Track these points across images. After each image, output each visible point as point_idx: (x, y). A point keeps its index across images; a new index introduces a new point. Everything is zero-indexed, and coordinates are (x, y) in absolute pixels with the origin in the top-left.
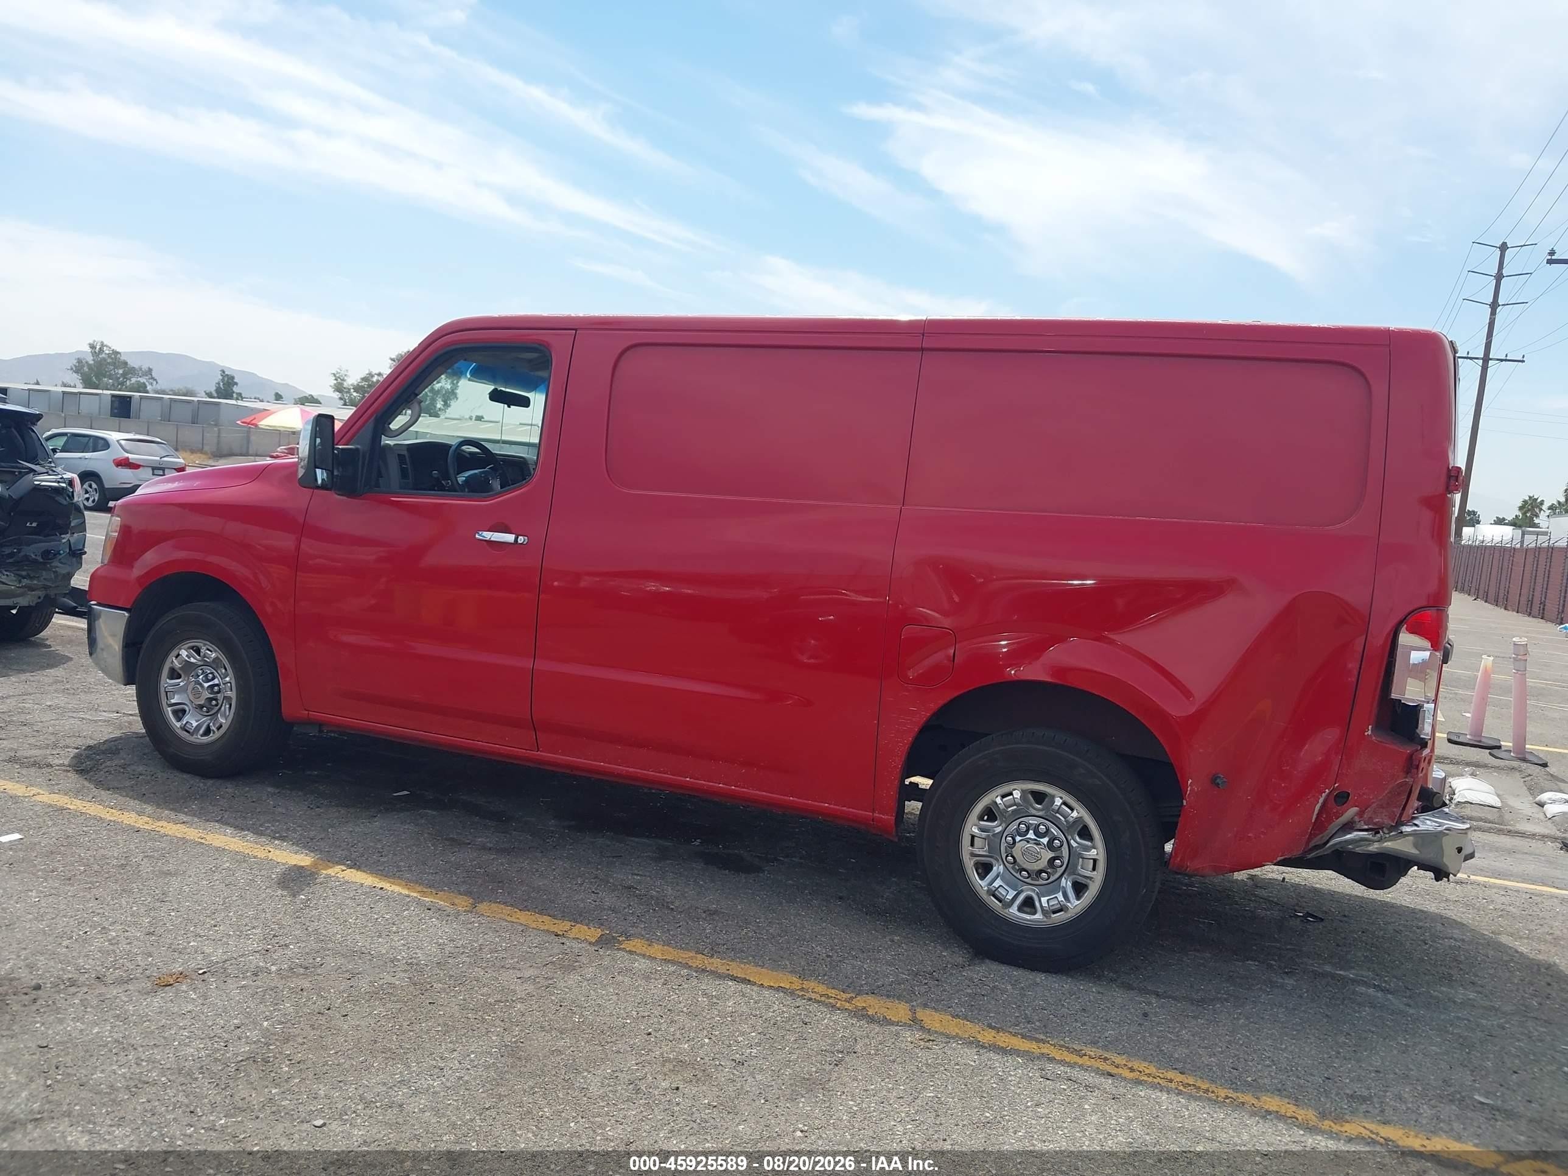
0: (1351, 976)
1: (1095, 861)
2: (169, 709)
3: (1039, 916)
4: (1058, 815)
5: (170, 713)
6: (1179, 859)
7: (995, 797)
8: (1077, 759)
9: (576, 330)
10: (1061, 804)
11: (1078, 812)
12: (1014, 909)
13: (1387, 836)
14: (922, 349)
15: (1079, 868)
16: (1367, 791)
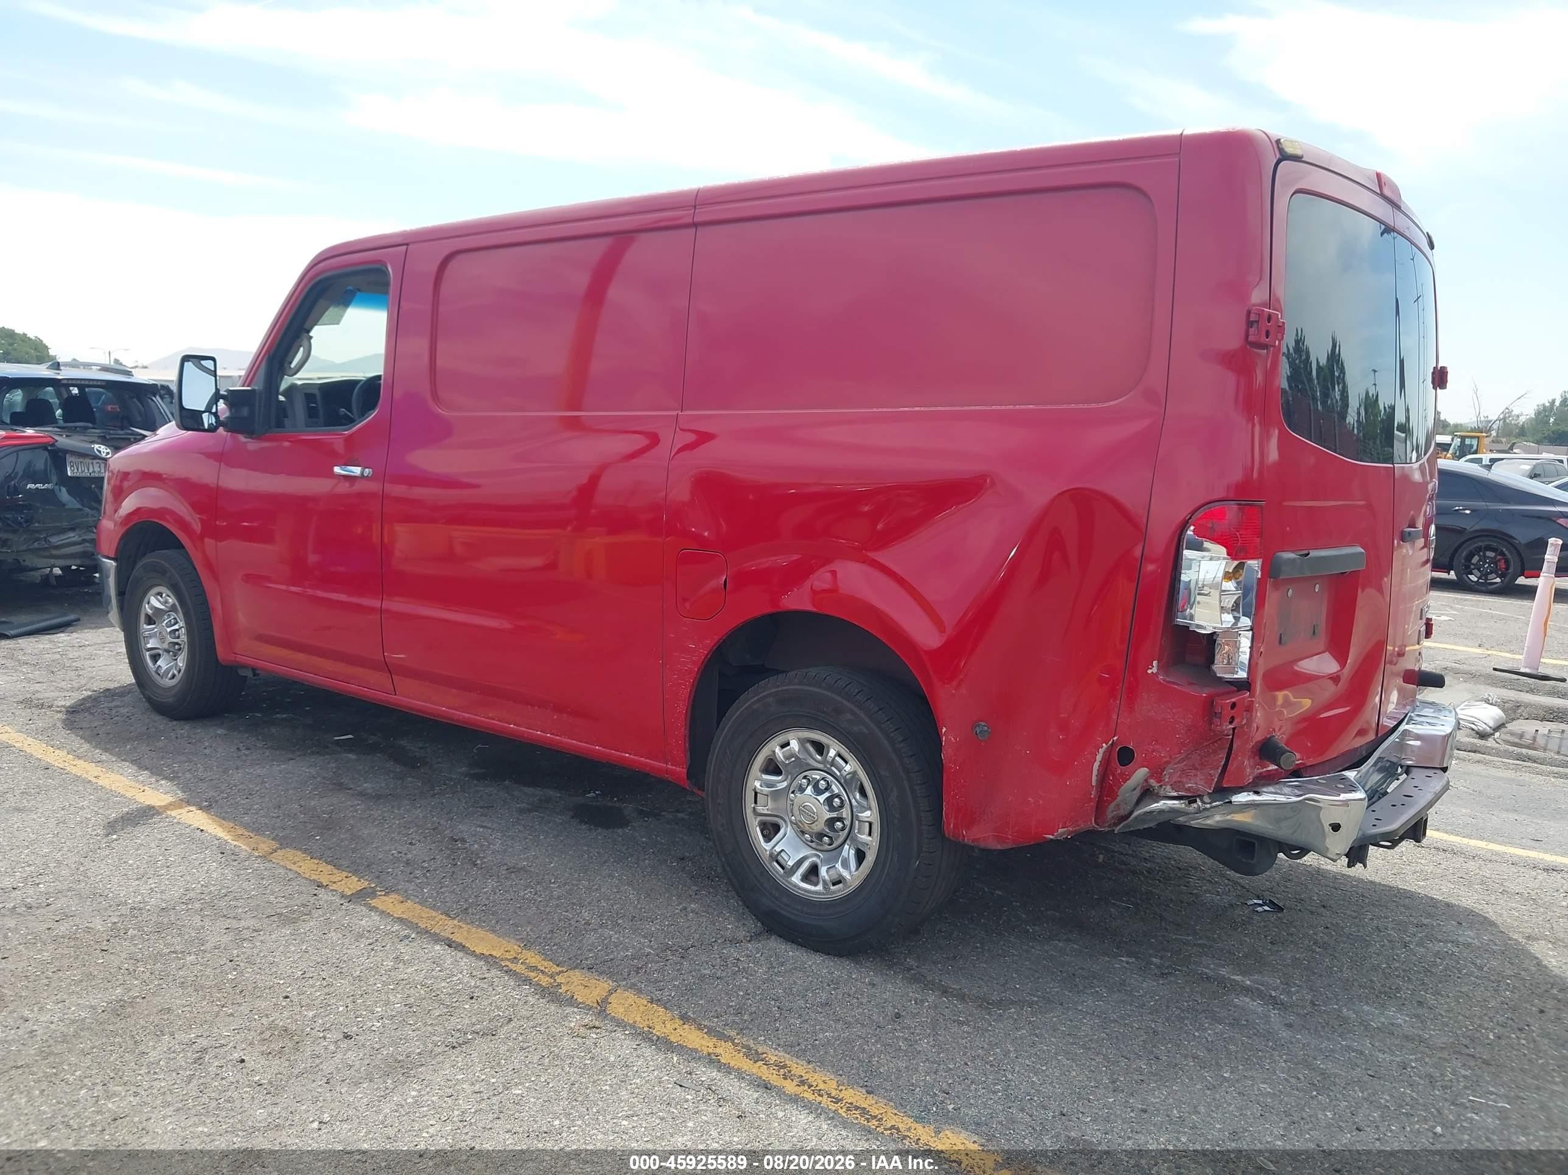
0: (1248, 982)
1: (870, 824)
2: (148, 653)
3: (820, 888)
4: (833, 768)
5: (148, 657)
6: (952, 826)
7: (773, 748)
8: (845, 702)
9: (407, 244)
10: (835, 756)
11: (851, 766)
12: (796, 879)
13: (1208, 806)
14: (695, 225)
15: (856, 831)
16: (1156, 747)
